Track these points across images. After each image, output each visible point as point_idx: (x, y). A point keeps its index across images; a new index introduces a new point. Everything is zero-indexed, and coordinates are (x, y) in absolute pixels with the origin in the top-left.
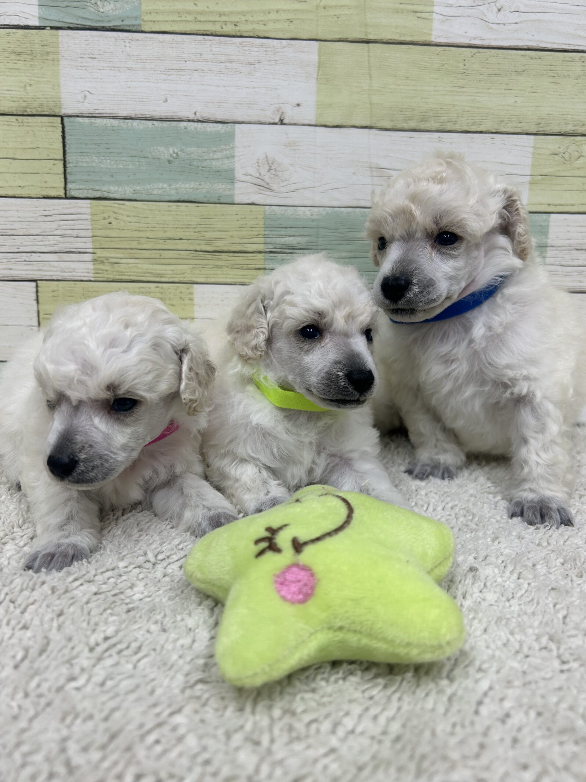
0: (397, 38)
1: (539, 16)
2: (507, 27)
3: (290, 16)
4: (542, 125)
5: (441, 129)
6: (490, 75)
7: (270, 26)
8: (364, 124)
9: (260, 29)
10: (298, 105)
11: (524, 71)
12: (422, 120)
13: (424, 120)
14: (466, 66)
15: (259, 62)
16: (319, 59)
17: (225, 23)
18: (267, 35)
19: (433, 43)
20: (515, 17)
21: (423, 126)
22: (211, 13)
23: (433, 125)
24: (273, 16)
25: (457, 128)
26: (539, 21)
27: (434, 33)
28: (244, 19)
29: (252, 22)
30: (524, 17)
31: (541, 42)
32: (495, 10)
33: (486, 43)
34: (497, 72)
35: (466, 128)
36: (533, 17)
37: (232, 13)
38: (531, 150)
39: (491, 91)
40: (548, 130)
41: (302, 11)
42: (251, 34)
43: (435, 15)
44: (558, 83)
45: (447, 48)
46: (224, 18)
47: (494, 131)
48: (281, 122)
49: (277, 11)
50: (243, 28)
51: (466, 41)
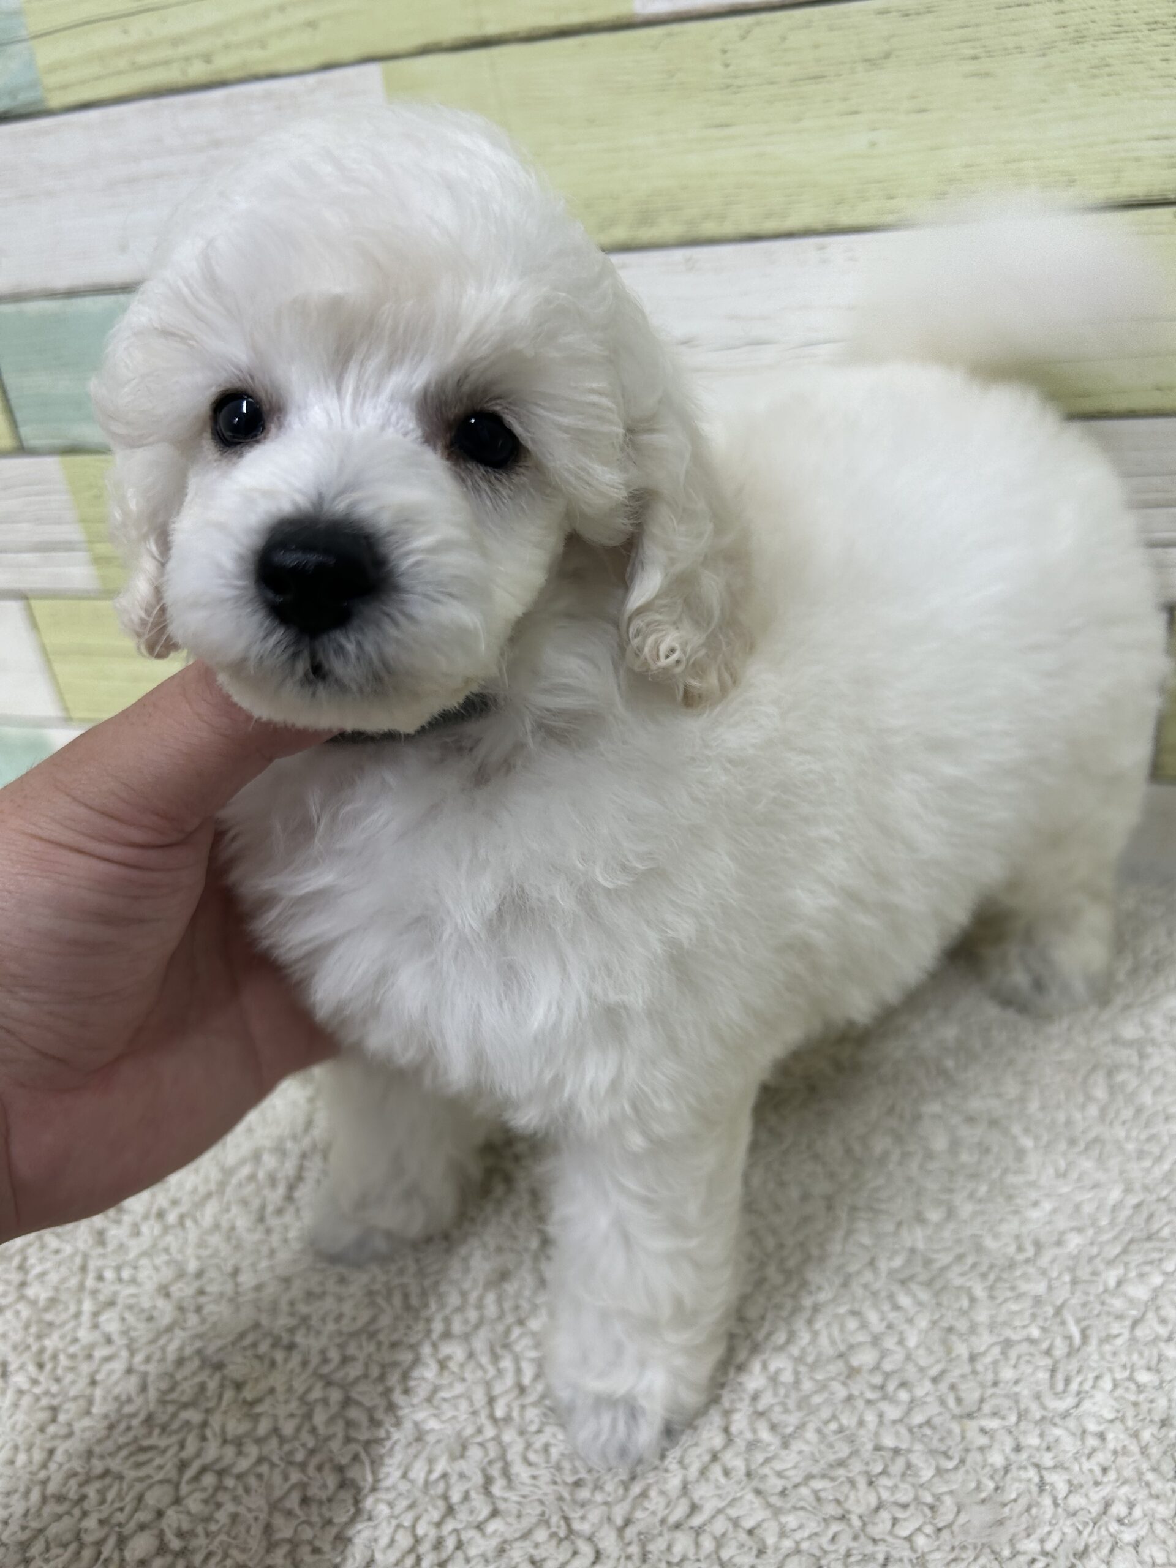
5: (690, 237)
6: (794, 81)
7: (275, 45)
11: (887, 56)
12: (642, 222)
13: (646, 219)
14: (731, 68)
17: (187, 59)
18: (274, 70)
19: (639, 19)
21: (646, 235)
22: (157, 42)
23: (667, 229)
25: (729, 230)
28: (220, 41)
29: (237, 46)
34: (813, 70)
35: (748, 228)
37: (194, 34)
39: (802, 124)
44: (987, 75)
45: (676, 28)
46: (183, 50)
47: (821, 226)
49: (281, 9)
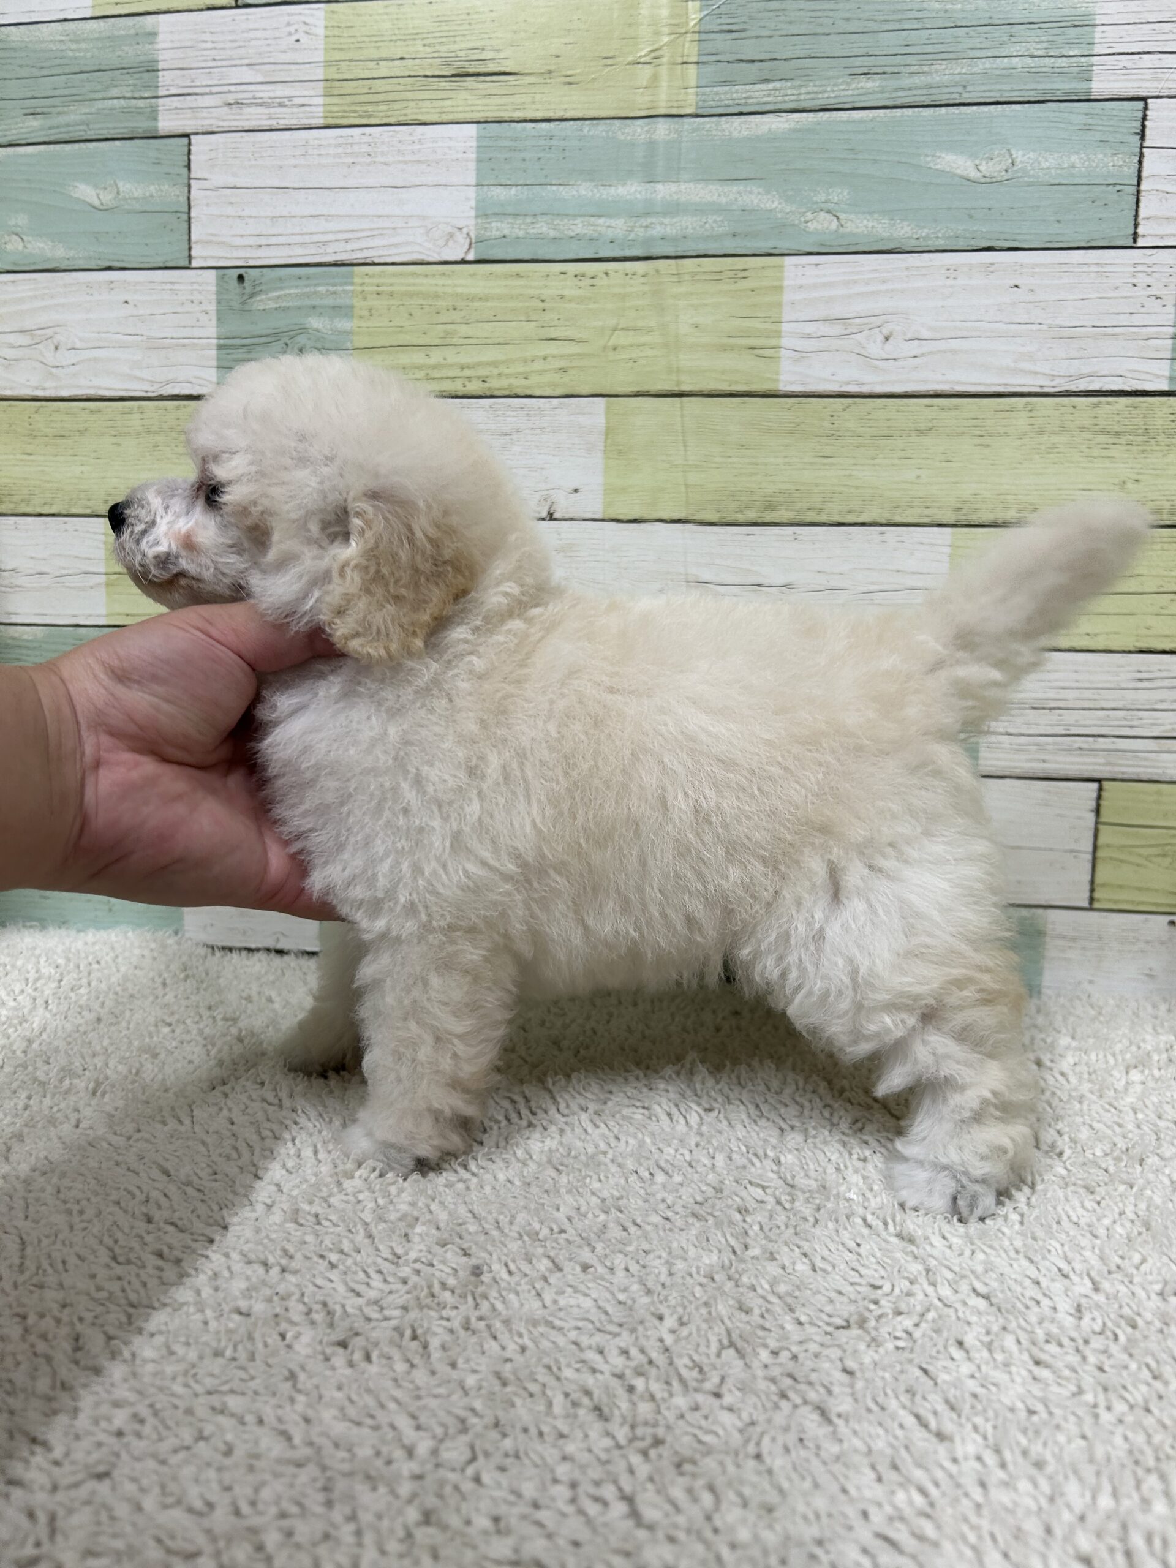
0: (725, 387)
1: (954, 344)
2: (900, 363)
3: (563, 364)
4: (964, 511)
5: (797, 521)
6: (873, 437)
7: (534, 380)
8: (676, 516)
9: (519, 385)
10: (576, 491)
11: (930, 429)
12: (766, 509)
13: (769, 507)
14: (836, 426)
15: (518, 431)
16: (608, 423)
17: (469, 378)
18: (529, 393)
19: (781, 393)
20: (914, 348)
21: (768, 517)
22: (451, 366)
23: (785, 515)
24: (538, 365)
25: (824, 518)
26: (953, 351)
27: (782, 378)
28: (496, 371)
29: (508, 376)
30: (927, 347)
31: (958, 383)
32: (880, 338)
33: (865, 389)
34: (886, 432)
35: (838, 518)
36: (942, 345)
37: (479, 364)
38: (947, 550)
39: (876, 461)
40: (974, 518)
41: (581, 356)
42: (507, 393)
43: (783, 352)
44: (988, 446)
45: (803, 400)
46: (467, 373)
47: (884, 521)
48: (551, 517)
49: (545, 359)
50: (495, 384)
51: (835, 388)
